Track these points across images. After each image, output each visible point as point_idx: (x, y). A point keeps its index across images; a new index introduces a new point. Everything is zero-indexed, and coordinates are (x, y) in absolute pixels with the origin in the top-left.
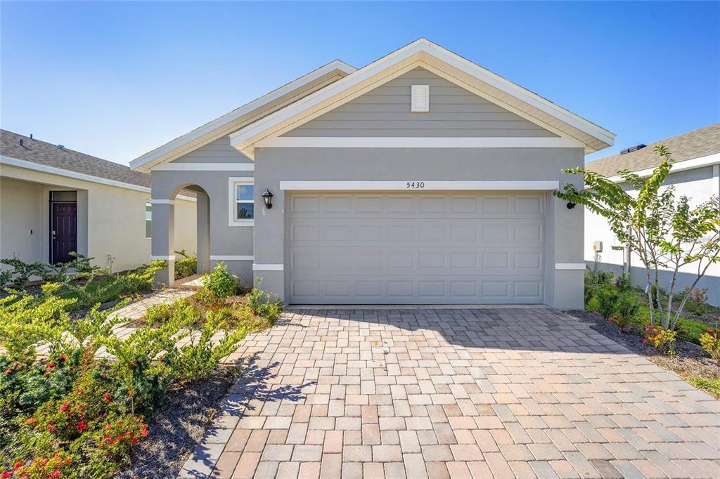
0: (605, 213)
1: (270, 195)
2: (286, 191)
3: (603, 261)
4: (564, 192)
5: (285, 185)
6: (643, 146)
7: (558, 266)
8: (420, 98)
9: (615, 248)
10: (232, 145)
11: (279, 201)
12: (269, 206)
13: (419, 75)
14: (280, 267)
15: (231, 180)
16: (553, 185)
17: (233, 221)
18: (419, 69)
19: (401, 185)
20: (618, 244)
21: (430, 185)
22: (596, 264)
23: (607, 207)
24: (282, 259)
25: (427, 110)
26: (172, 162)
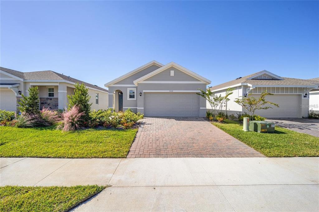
1: (141, 93)
5: (144, 91)
6: (241, 78)
7: (201, 108)
8: (172, 73)
10: (134, 83)
11: (143, 94)
12: (141, 95)
13: (172, 68)
14: (143, 108)
15: (128, 89)
17: (128, 99)
18: (172, 67)
19: (168, 91)
21: (174, 91)
24: (143, 106)
25: (174, 75)
26: (114, 84)
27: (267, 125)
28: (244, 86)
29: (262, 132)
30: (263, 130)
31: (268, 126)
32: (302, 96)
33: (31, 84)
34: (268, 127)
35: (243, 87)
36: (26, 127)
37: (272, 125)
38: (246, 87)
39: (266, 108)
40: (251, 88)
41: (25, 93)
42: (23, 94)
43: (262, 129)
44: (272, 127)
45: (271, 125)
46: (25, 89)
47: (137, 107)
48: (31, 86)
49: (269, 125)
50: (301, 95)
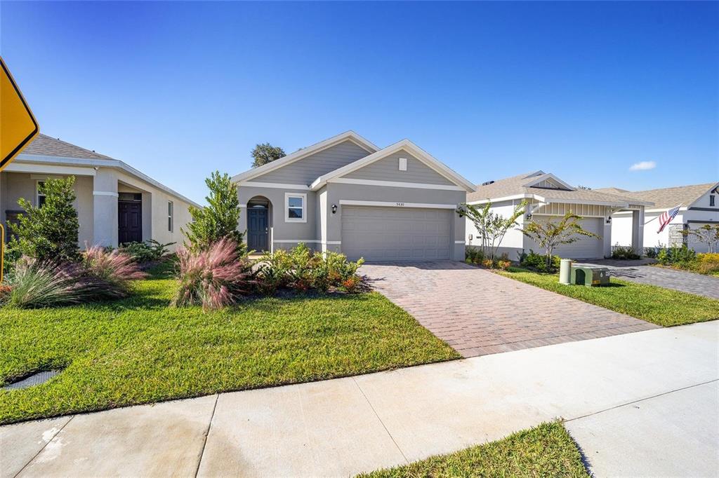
0: (473, 220)
2: (342, 205)
3: (472, 244)
4: (459, 210)
5: (342, 202)
6: (493, 182)
7: (456, 242)
8: (403, 164)
9: (478, 237)
11: (339, 210)
12: (334, 212)
13: (402, 153)
14: (340, 243)
15: (286, 194)
16: (454, 207)
17: (288, 220)
18: (402, 150)
19: (394, 204)
20: (479, 235)
21: (406, 205)
22: (470, 246)
23: (473, 217)
24: (340, 239)
25: (406, 170)
26: (248, 181)
28: (527, 199)
29: (594, 285)
30: (595, 282)
31: (601, 274)
32: (605, 221)
37: (607, 272)
38: (528, 202)
39: (571, 241)
40: (541, 205)
43: (593, 279)
44: (607, 275)
45: (605, 272)
49: (603, 272)
50: (603, 218)
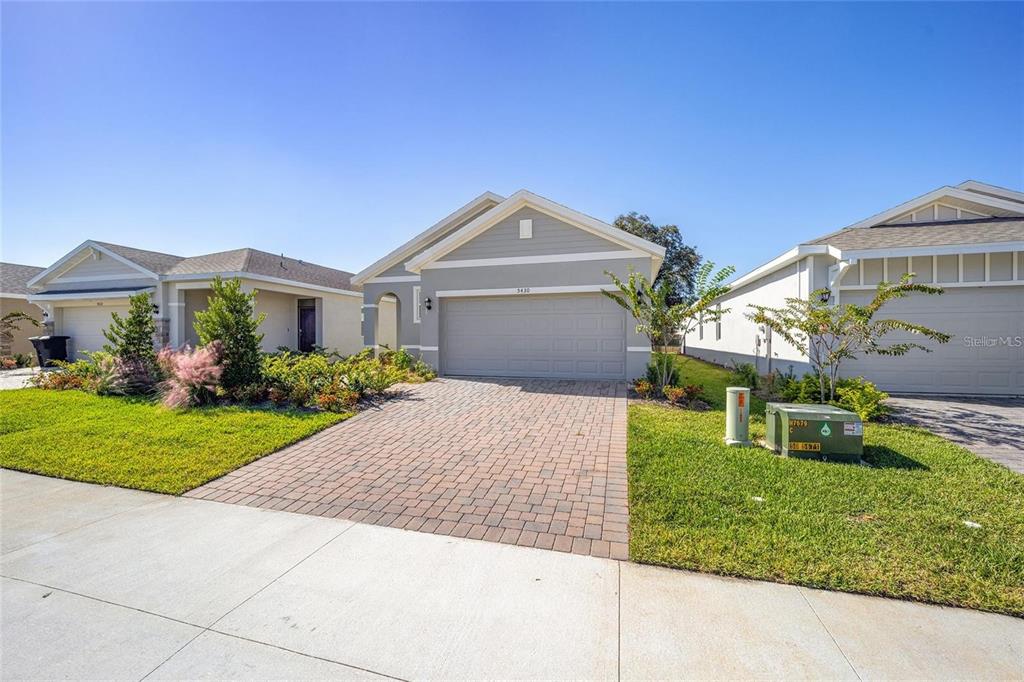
1: (431, 301)
2: (440, 298)
5: (439, 294)
7: (629, 349)
8: (526, 229)
10: (406, 269)
11: (435, 305)
12: (429, 308)
13: (526, 212)
14: (436, 349)
15: (415, 288)
17: (416, 319)
18: (526, 207)
19: (513, 291)
21: (533, 290)
24: (437, 343)
25: (530, 236)
26: (378, 276)
27: (822, 424)
28: (817, 256)
29: (794, 453)
30: (800, 446)
31: (826, 427)
33: (179, 286)
34: (826, 431)
35: (810, 261)
36: (112, 394)
37: (846, 426)
38: (824, 263)
39: (899, 351)
40: (842, 266)
41: (167, 309)
42: (161, 310)
43: (792, 439)
44: (846, 433)
45: (841, 424)
46: (167, 299)
47: (419, 344)
48: (180, 290)
49: (831, 424)
